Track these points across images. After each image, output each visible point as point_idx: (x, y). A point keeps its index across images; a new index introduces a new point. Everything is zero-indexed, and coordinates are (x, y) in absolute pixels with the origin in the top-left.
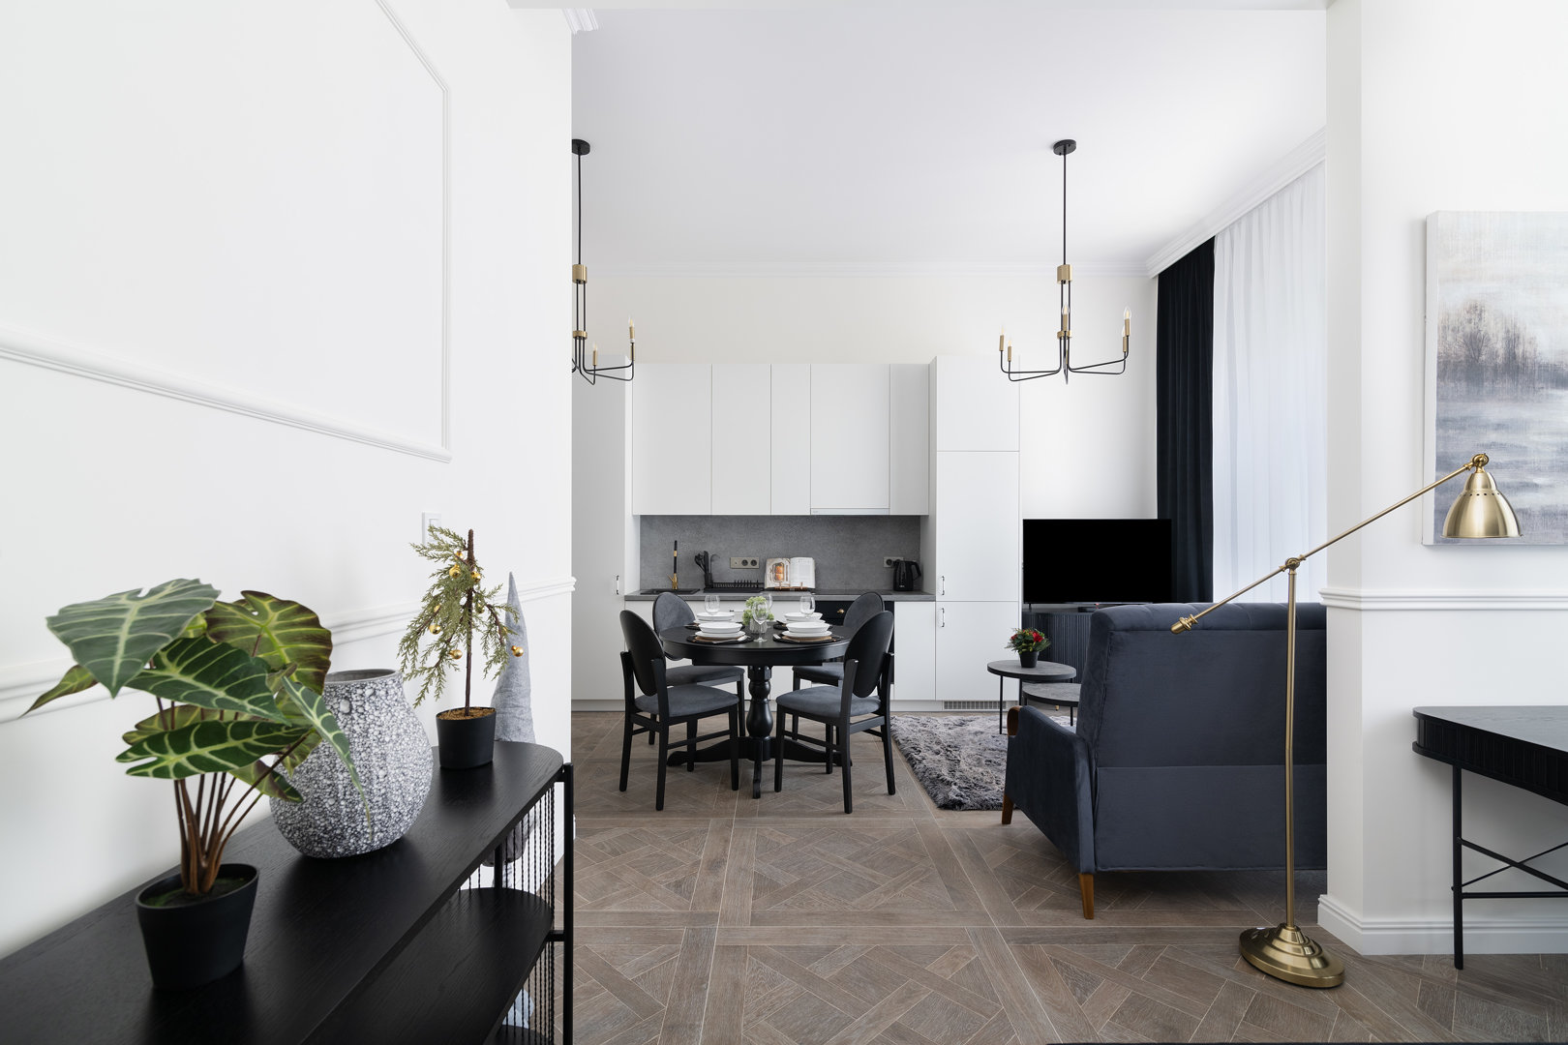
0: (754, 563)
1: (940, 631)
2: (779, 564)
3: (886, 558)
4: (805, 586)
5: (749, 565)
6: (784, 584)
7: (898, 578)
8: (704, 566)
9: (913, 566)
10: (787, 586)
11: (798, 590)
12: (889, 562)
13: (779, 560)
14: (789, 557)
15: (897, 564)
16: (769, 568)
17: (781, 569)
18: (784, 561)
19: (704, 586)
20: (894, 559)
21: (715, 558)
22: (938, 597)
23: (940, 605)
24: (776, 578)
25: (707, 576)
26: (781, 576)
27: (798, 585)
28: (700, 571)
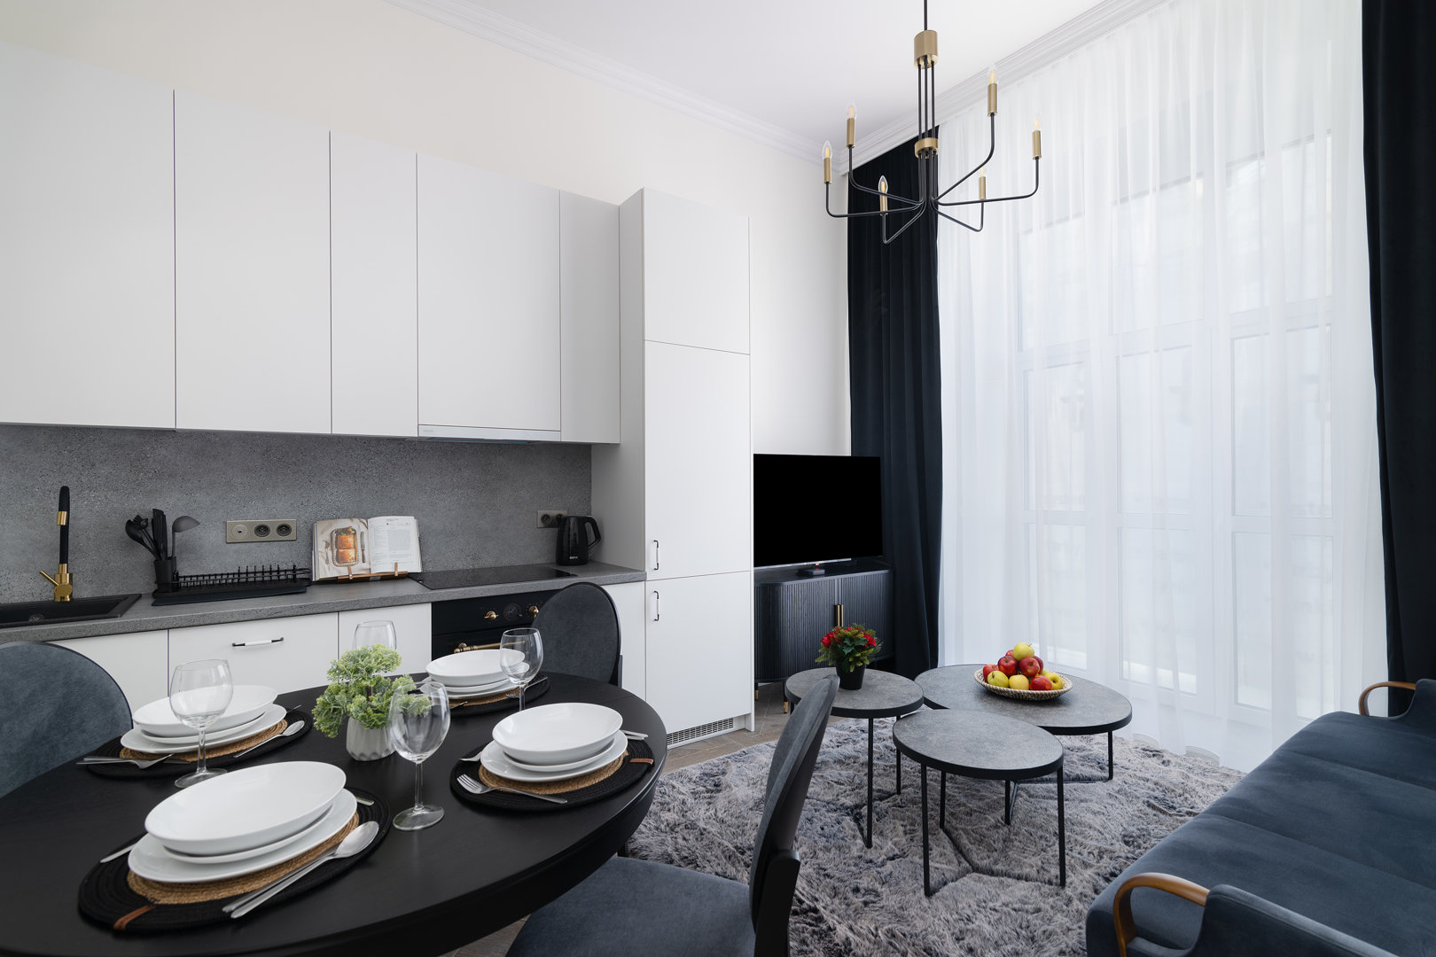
0: (284, 529)
1: (652, 626)
2: (346, 531)
3: (541, 513)
4: (402, 569)
5: (273, 534)
6: (358, 569)
7: (565, 544)
8: (155, 542)
9: (588, 526)
10: (364, 574)
11: (388, 578)
12: (545, 518)
13: (344, 523)
14: (365, 516)
15: (560, 522)
16: (321, 539)
17: (350, 539)
18: (355, 524)
19: (154, 587)
20: (553, 513)
21: (183, 524)
22: (650, 575)
23: (651, 586)
24: (340, 559)
25: (163, 562)
26: (351, 553)
27: (385, 567)
28: (144, 556)
